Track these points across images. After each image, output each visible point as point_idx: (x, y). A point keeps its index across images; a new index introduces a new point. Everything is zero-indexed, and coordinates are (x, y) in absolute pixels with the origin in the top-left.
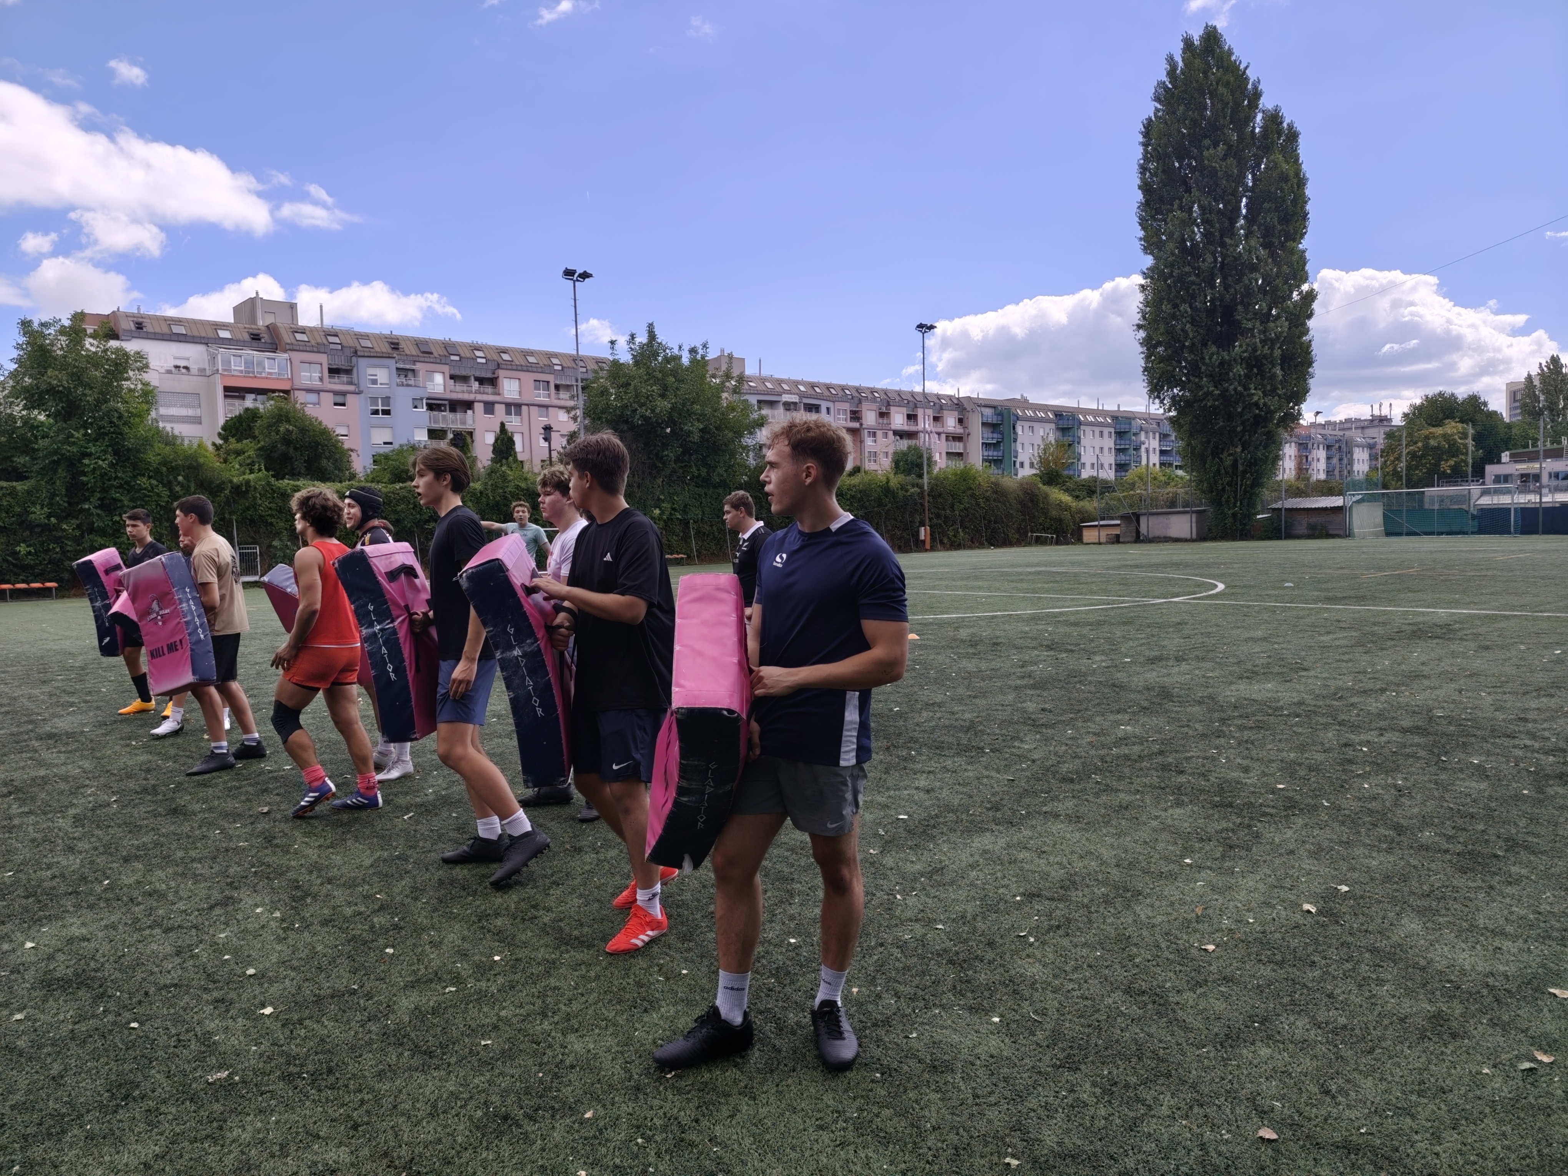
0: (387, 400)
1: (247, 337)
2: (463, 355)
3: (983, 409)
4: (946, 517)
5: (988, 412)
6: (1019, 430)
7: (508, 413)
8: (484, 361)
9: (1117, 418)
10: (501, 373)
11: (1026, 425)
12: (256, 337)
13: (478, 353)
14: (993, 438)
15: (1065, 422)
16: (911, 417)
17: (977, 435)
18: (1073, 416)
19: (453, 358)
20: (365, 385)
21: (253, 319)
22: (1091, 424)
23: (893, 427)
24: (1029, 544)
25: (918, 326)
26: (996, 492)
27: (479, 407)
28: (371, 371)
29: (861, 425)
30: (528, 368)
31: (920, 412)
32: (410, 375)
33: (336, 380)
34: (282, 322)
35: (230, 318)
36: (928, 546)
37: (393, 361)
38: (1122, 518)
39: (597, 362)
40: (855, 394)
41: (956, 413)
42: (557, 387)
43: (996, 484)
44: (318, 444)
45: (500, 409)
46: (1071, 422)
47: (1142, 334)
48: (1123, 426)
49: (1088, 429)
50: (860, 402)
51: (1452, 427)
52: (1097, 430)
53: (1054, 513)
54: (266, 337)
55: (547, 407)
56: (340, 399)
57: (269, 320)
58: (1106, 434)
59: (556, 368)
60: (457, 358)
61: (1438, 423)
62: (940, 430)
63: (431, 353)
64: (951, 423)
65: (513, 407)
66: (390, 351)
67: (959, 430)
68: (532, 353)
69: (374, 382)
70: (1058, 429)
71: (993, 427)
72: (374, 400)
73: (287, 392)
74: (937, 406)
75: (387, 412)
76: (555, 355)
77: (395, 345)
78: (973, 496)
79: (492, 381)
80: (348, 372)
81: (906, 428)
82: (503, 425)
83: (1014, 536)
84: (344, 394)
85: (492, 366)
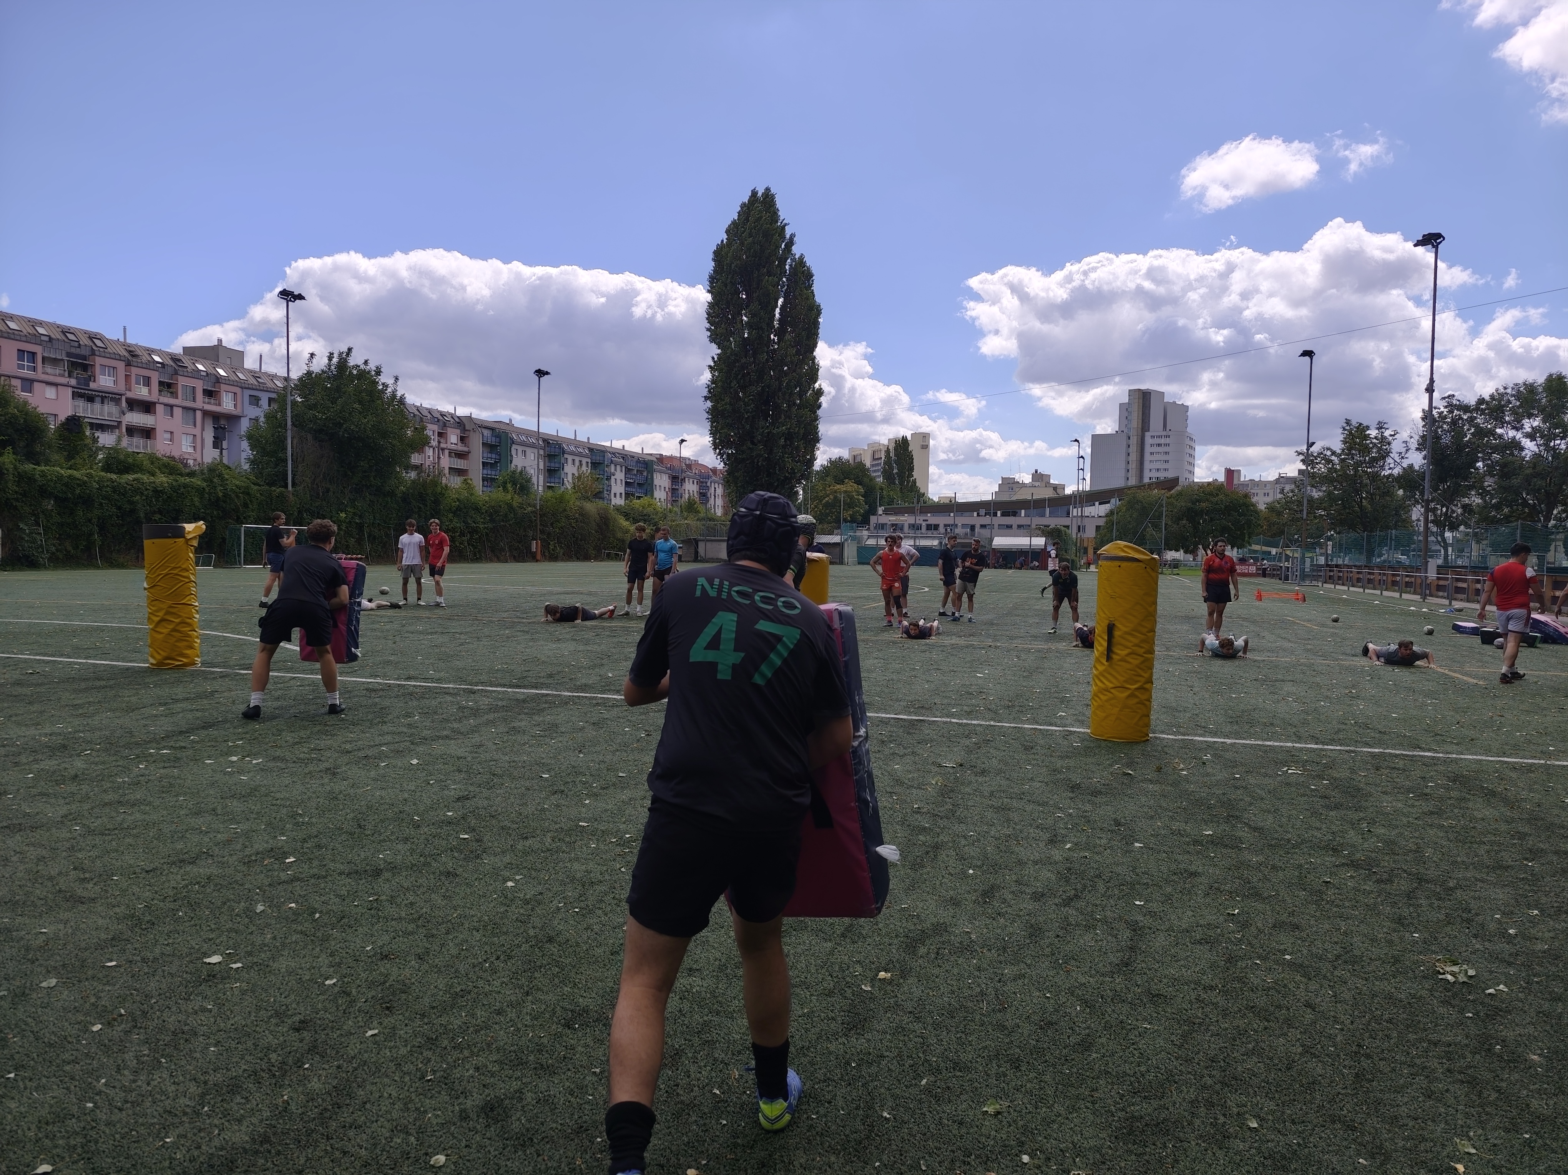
3: (484, 430)
5: (486, 432)
6: (513, 452)
9: (593, 450)
11: (520, 448)
14: (492, 458)
15: (553, 449)
17: (478, 454)
18: (560, 446)
22: (572, 453)
24: (602, 560)
36: (539, 557)
41: (458, 431)
46: (557, 450)
47: (709, 404)
48: (598, 458)
49: (570, 458)
51: (850, 486)
52: (577, 459)
53: (619, 535)
58: (584, 464)
61: (842, 482)
62: (444, 446)
64: (453, 439)
67: (461, 447)
70: (545, 455)
71: (492, 448)
74: (441, 423)
78: (567, 517)
83: (592, 552)
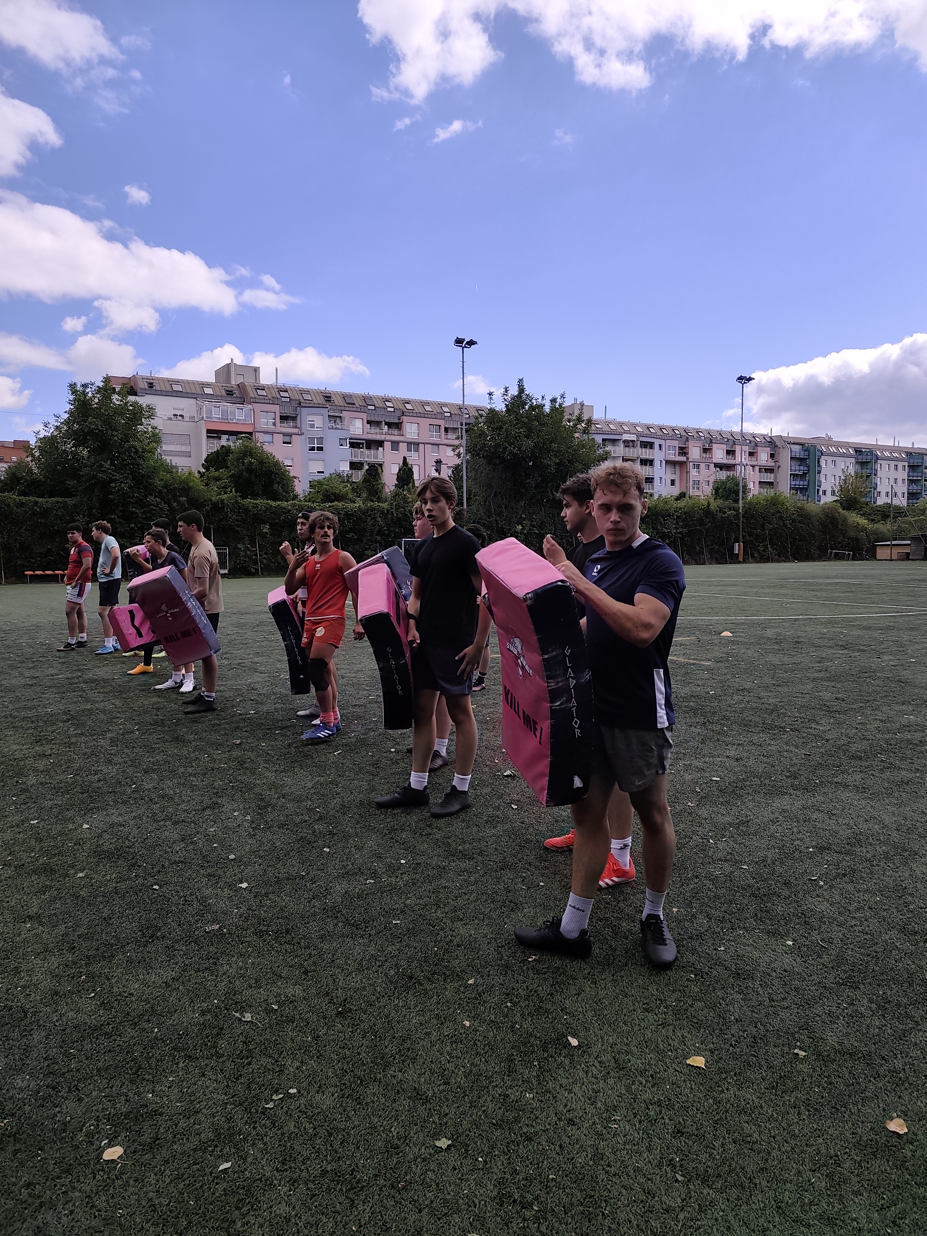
0: (320, 440)
1: (224, 393)
2: (377, 405)
3: (792, 446)
4: (757, 535)
5: (796, 448)
6: (823, 463)
7: (409, 450)
8: (392, 410)
9: (911, 453)
10: (405, 419)
11: (830, 459)
12: (230, 393)
13: (388, 404)
14: (800, 470)
15: (864, 457)
16: (730, 452)
17: (786, 467)
18: (871, 452)
19: (370, 407)
20: (306, 427)
21: (228, 379)
22: (887, 459)
23: (714, 461)
24: (829, 559)
25: (738, 379)
26: (801, 515)
27: (388, 445)
28: (310, 418)
29: (688, 458)
30: (425, 415)
31: (738, 448)
32: (338, 420)
33: (285, 425)
34: (249, 381)
35: (212, 379)
36: (741, 559)
37: (327, 410)
38: (912, 539)
39: (477, 410)
40: (684, 434)
41: (769, 449)
42: (446, 430)
43: (802, 509)
44: (272, 472)
45: (403, 447)
46: (869, 457)
48: (916, 461)
49: (884, 463)
50: (687, 440)
52: (892, 464)
53: (852, 534)
54: (237, 393)
55: (438, 445)
56: (287, 439)
57: (240, 380)
58: (900, 468)
59: (446, 414)
60: (373, 408)
62: (755, 463)
63: (354, 404)
64: (763, 457)
65: (413, 445)
66: (324, 402)
67: (771, 463)
68: (428, 404)
69: (312, 426)
70: (857, 462)
71: (801, 461)
72: (311, 440)
73: (250, 434)
74: (753, 444)
75: (320, 449)
76: (446, 405)
77: (328, 398)
78: (781, 518)
79: (397, 426)
80: (294, 419)
81: (725, 461)
82: (405, 458)
83: (815, 552)
84: (290, 435)
85: (398, 414)
